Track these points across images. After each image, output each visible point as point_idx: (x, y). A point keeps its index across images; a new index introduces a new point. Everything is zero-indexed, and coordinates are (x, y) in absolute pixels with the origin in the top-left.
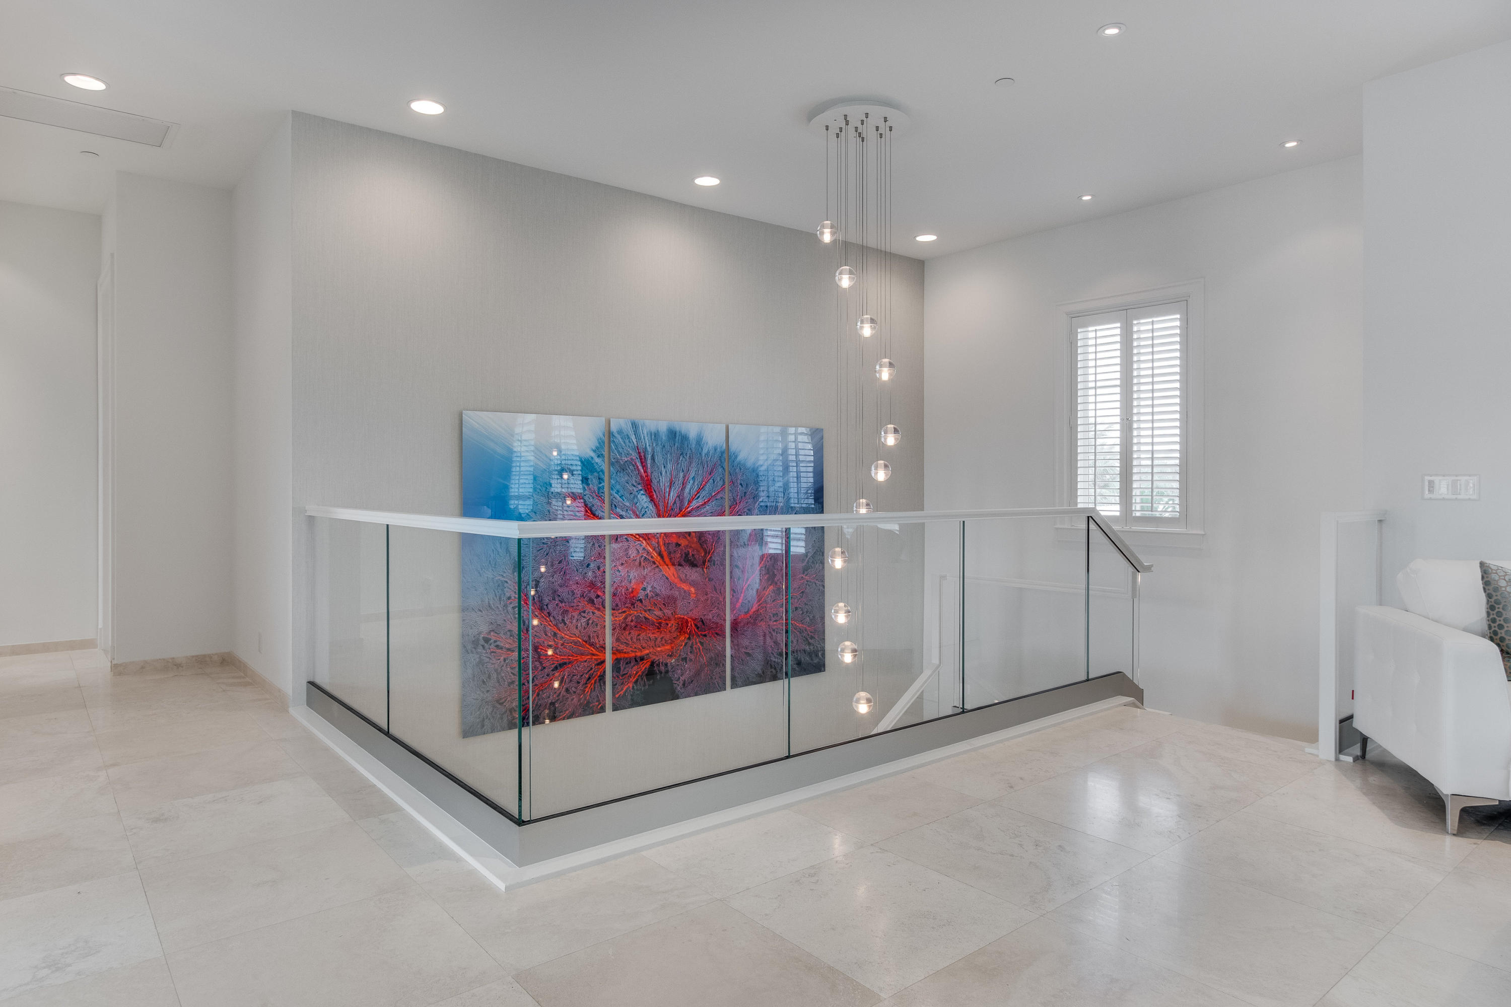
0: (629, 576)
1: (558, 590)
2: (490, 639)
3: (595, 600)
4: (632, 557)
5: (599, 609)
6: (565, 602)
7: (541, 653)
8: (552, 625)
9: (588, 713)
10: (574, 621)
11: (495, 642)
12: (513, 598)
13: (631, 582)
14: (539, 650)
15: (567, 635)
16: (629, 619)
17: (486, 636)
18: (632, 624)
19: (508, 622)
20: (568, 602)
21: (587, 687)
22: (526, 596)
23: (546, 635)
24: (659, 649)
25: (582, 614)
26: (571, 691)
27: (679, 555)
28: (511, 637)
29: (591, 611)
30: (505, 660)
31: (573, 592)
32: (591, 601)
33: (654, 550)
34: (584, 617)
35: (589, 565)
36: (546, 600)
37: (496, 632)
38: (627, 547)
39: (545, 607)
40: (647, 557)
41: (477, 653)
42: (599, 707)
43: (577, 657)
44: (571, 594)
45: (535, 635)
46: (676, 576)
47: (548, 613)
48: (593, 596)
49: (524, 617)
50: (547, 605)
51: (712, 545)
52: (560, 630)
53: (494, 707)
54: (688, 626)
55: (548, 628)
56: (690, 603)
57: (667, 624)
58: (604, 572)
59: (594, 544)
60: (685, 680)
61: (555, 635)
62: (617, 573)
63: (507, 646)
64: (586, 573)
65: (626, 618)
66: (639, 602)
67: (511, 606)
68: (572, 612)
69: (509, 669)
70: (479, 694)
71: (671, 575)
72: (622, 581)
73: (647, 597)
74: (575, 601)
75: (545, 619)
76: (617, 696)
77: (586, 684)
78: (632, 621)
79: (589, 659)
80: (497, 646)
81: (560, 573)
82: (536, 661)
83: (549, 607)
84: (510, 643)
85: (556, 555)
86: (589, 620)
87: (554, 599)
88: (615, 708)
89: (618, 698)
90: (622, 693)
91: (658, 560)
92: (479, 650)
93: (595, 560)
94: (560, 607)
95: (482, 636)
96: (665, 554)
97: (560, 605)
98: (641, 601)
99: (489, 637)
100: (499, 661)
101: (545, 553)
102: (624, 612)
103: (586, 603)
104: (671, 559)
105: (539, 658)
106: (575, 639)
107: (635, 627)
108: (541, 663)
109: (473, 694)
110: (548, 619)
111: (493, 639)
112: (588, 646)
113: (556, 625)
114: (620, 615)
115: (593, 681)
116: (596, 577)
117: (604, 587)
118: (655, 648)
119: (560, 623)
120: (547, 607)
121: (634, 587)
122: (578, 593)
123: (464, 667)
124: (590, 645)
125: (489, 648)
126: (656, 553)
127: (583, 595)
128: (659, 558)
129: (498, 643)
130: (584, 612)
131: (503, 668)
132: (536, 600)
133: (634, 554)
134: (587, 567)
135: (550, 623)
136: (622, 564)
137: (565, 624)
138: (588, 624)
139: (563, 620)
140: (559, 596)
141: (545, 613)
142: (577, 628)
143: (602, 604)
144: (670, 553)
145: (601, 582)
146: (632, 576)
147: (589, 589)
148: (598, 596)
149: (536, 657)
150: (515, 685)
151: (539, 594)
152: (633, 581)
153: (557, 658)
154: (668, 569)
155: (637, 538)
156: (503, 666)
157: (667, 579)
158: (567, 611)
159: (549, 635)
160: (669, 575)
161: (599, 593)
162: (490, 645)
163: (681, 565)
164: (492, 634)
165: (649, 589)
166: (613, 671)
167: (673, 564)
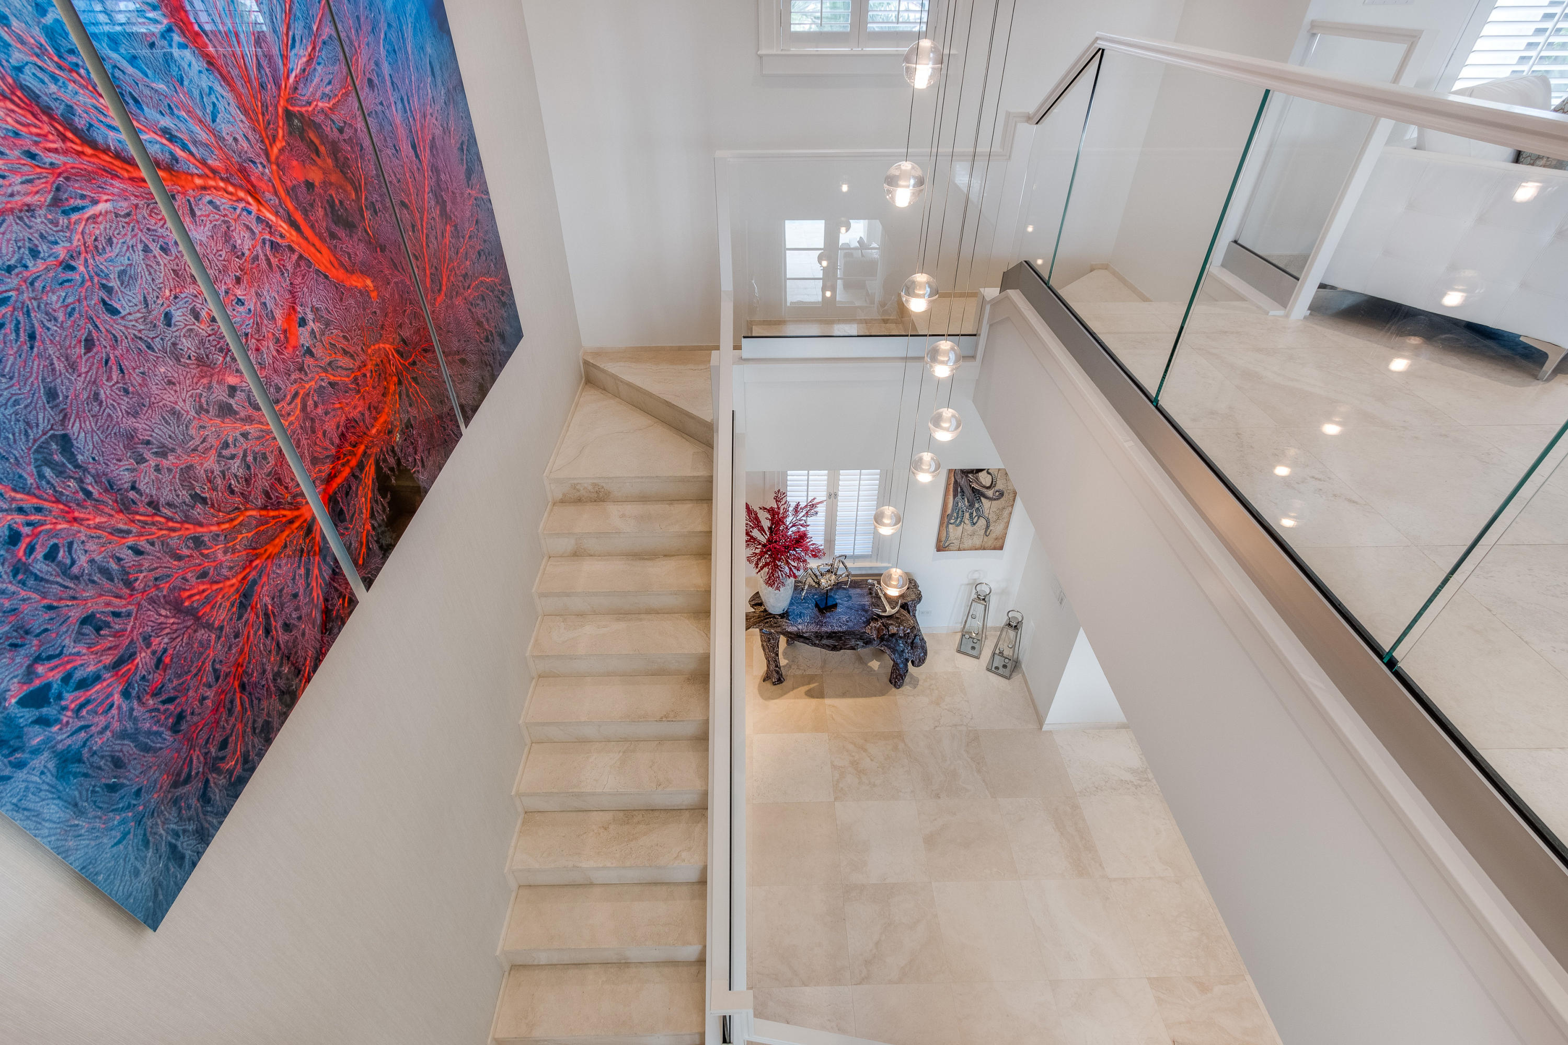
0: (265, 304)
1: (135, 430)
2: (48, 686)
3: (232, 401)
4: (247, 253)
5: (249, 419)
6: (173, 450)
7: (195, 605)
8: (178, 525)
9: (336, 631)
10: (219, 481)
11: (66, 679)
12: (27, 530)
13: (274, 318)
14: (186, 604)
15: (223, 523)
16: (310, 403)
17: (27, 689)
18: (320, 411)
19: (62, 603)
20: (180, 446)
21: (312, 589)
22: (58, 501)
23: (179, 558)
24: (374, 431)
25: (225, 452)
26: (292, 621)
27: (320, 213)
28: (102, 632)
29: (238, 434)
30: (126, 694)
31: (173, 412)
32: (226, 410)
33: (276, 214)
34: (233, 457)
35: (168, 317)
36: (125, 477)
37: (50, 658)
38: (224, 226)
39: (132, 494)
40: (272, 239)
41: (36, 752)
42: (346, 605)
43: (266, 551)
44: (172, 420)
45: (156, 579)
46: (336, 264)
47: (150, 504)
48: (220, 394)
49: (98, 558)
50: (133, 488)
51: (358, 167)
52: (201, 525)
53: (175, 802)
54: (390, 361)
55: (174, 540)
56: (375, 312)
57: (365, 375)
58: (214, 320)
59: (146, 250)
60: (422, 457)
61: (198, 542)
62: (241, 309)
63: (108, 659)
64: (174, 344)
65: (304, 408)
66: (308, 356)
67: (40, 556)
68: (202, 464)
69: (151, 702)
70: (123, 822)
71: (329, 266)
72: (257, 324)
73: (315, 337)
74: (192, 432)
75: (153, 524)
76: (361, 562)
77: (308, 585)
78: (316, 406)
79: (288, 536)
80: (83, 684)
81: (109, 379)
82: (195, 631)
83: (142, 486)
84: (110, 648)
85: (62, 327)
86: (245, 456)
87: (141, 460)
88: (368, 583)
89: (363, 563)
90: (364, 550)
91: (294, 239)
92: (35, 742)
93: (176, 297)
94: (169, 470)
95: (14, 701)
96: (298, 217)
97: (166, 463)
98: (309, 352)
99: (37, 683)
100: (114, 711)
101: (23, 337)
102: (296, 395)
103: (218, 421)
104: (312, 227)
105: (197, 619)
106: (241, 518)
107: (326, 413)
108: (209, 626)
109: (105, 840)
110: (158, 519)
111: (55, 677)
112: (272, 513)
113: (187, 519)
114: (293, 405)
115: (316, 571)
116: (202, 342)
117: (234, 359)
118: (368, 433)
119: (193, 508)
120: (138, 491)
121: (286, 326)
122: (187, 407)
123: (28, 818)
124: (276, 509)
125: (64, 709)
126: (284, 222)
127: (201, 407)
128: (294, 233)
129: (78, 675)
130: (226, 445)
131: (135, 714)
132: (96, 494)
133: (248, 244)
134: (169, 325)
135: (170, 524)
136: (238, 280)
137: (204, 501)
138: (249, 468)
139: (196, 497)
140: (148, 443)
141: (141, 510)
142: (232, 492)
143: (250, 403)
144: (305, 212)
145: (221, 350)
146: (270, 305)
147: (205, 381)
148: (233, 390)
149: (189, 623)
150: (188, 718)
151: (93, 471)
152: (278, 314)
153: (232, 585)
154: (319, 255)
155: (231, 194)
156: (132, 710)
157: (326, 277)
158: (190, 468)
159: (186, 552)
160: (326, 267)
161: (232, 380)
162: (59, 697)
163: (333, 236)
164: (40, 669)
165: (310, 316)
166: (336, 525)
167: (322, 238)
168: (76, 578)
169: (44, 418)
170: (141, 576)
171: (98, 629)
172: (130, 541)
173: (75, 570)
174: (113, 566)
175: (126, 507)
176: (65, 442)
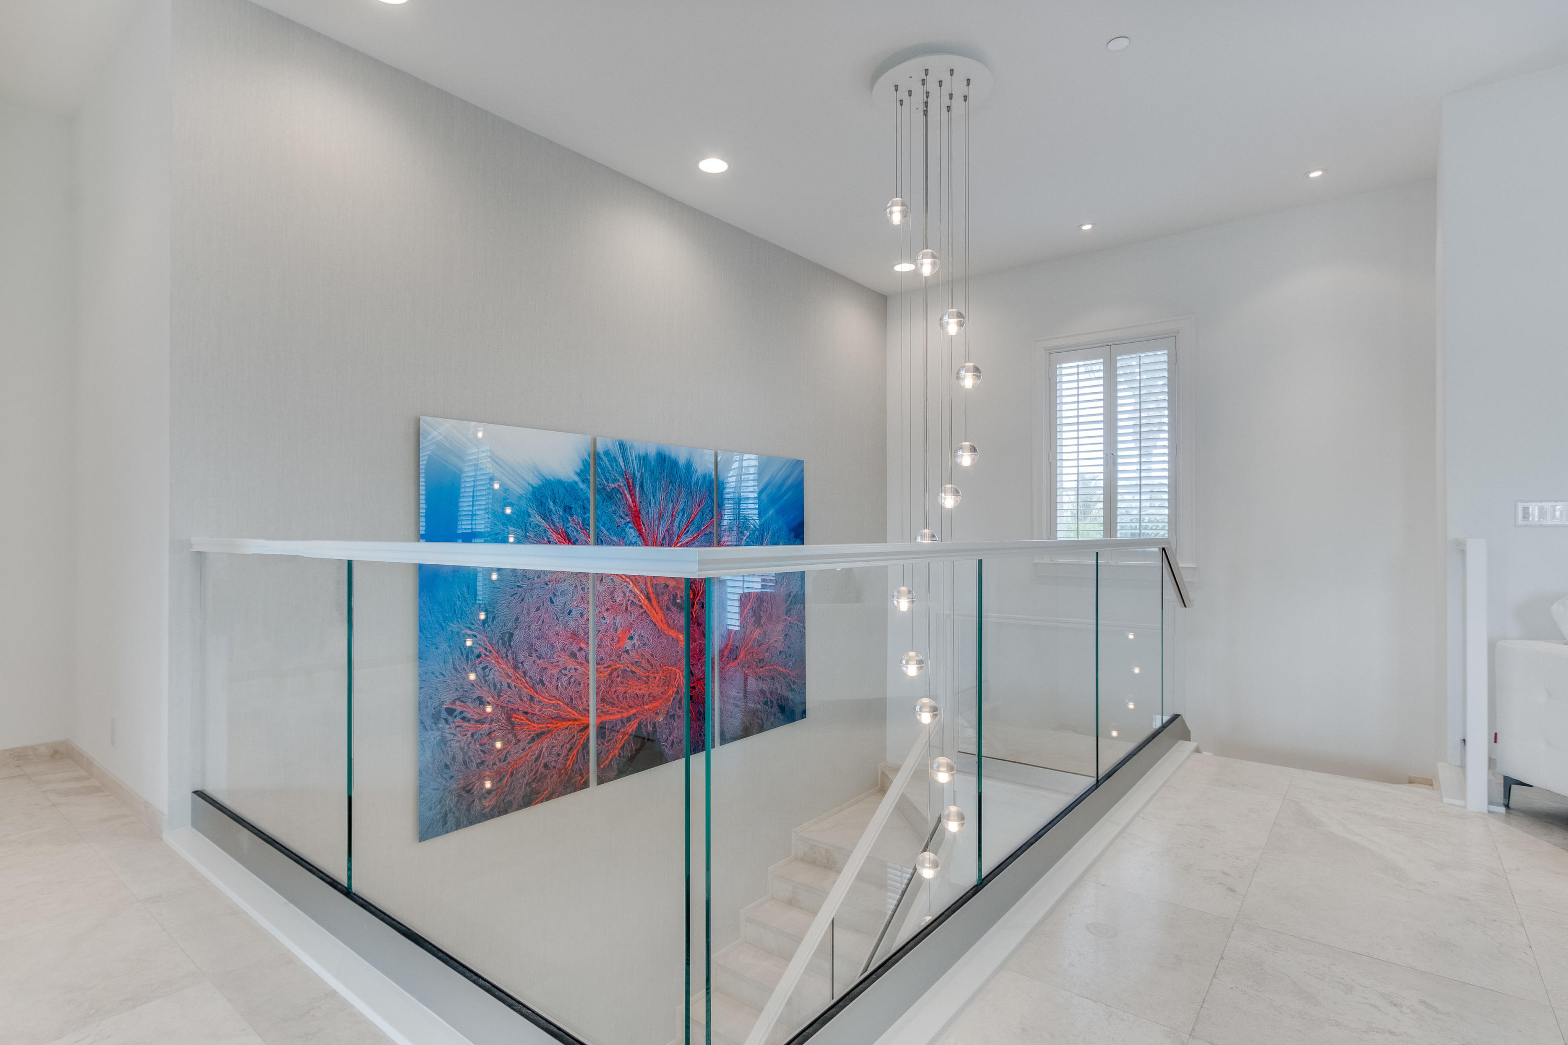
0: (615, 623)
1: (535, 644)
2: (455, 710)
3: (578, 653)
4: (618, 601)
5: (581, 664)
6: (544, 658)
7: (516, 722)
8: (528, 687)
9: (569, 790)
10: (554, 681)
11: (461, 713)
12: (483, 656)
13: (616, 630)
14: (513, 719)
15: (546, 698)
16: (615, 673)
17: (450, 706)
18: (618, 680)
19: (477, 686)
20: (547, 658)
21: (568, 759)
22: (497, 653)
23: (521, 700)
24: (646, 707)
25: (563, 671)
26: (550, 766)
27: (666, 598)
28: (481, 706)
29: (573, 667)
30: (473, 735)
31: (552, 645)
32: (573, 655)
33: (641, 592)
34: (566, 675)
35: (570, 612)
36: (521, 658)
37: (462, 701)
38: (613, 589)
39: (520, 665)
40: (634, 600)
41: (438, 729)
42: (582, 782)
43: (557, 723)
44: (550, 648)
45: (509, 701)
46: (664, 622)
47: (524, 672)
48: (575, 648)
49: (496, 679)
50: (522, 663)
51: (701, 585)
52: (537, 693)
53: (459, 796)
54: (676, 679)
55: (524, 691)
56: (678, 652)
57: (655, 678)
58: (588, 620)
59: (576, 587)
60: (673, 740)
61: (532, 699)
62: (603, 621)
63: (476, 717)
64: (567, 622)
65: (611, 674)
66: (625, 653)
67: (481, 667)
68: (551, 670)
69: (478, 746)
70: (441, 783)
71: (659, 621)
72: (607, 629)
73: (634, 647)
74: (555, 656)
75: (520, 680)
76: (602, 767)
77: (568, 755)
78: (618, 676)
79: (571, 725)
80: (464, 719)
81: (537, 623)
82: (509, 733)
83: (525, 664)
84: (479, 714)
85: (533, 601)
86: (571, 677)
87: (530, 655)
88: (600, 781)
89: (603, 768)
90: (607, 762)
91: (646, 604)
92: (441, 726)
93: (577, 606)
94: (538, 665)
95: (445, 707)
96: (653, 596)
97: (538, 661)
98: (627, 651)
99: (453, 707)
100: (465, 738)
101: (520, 599)
102: (610, 666)
103: (567, 658)
104: (658, 602)
105: (513, 729)
106: (554, 702)
107: (622, 683)
108: (515, 736)
109: (432, 783)
110: (523, 679)
111: (459, 709)
112: (569, 709)
113: (533, 687)
114: (606, 669)
115: (575, 752)
116: (578, 626)
117: (588, 638)
118: (642, 706)
119: (538, 684)
120: (523, 665)
121: (621, 636)
122: (559, 646)
123: (421, 749)
124: (571, 709)
125: (454, 722)
126: (644, 596)
127: (564, 649)
128: (646, 601)
129: (465, 714)
130: (565, 669)
131: (470, 745)
132: (509, 658)
133: (620, 598)
134: (569, 614)
135: (526, 685)
136: (608, 610)
137: (543, 685)
138: (570, 683)
139: (541, 681)
140: (537, 651)
141: (520, 673)
142: (557, 689)
143: (585, 658)
144: (657, 595)
145: (585, 632)
146: (618, 624)
147: (571, 640)
148: (581, 649)
149: (509, 728)
150: (485, 766)
151: (513, 650)
152: (620, 629)
153: (534, 727)
154: (656, 614)
155: (623, 579)
156: (470, 743)
157: (655, 625)
158: (546, 668)
159: (525, 699)
160: (657, 620)
161: (582, 645)
162: (455, 717)
163: (668, 609)
164: (457, 703)
165: (636, 637)
166: (598, 738)
167: (661, 608)
168: (486, 681)
169: (510, 625)
170: (505, 696)
171: (480, 704)
172: (509, 681)
173: (487, 678)
174: (499, 685)
175: (516, 668)
176: (512, 635)
